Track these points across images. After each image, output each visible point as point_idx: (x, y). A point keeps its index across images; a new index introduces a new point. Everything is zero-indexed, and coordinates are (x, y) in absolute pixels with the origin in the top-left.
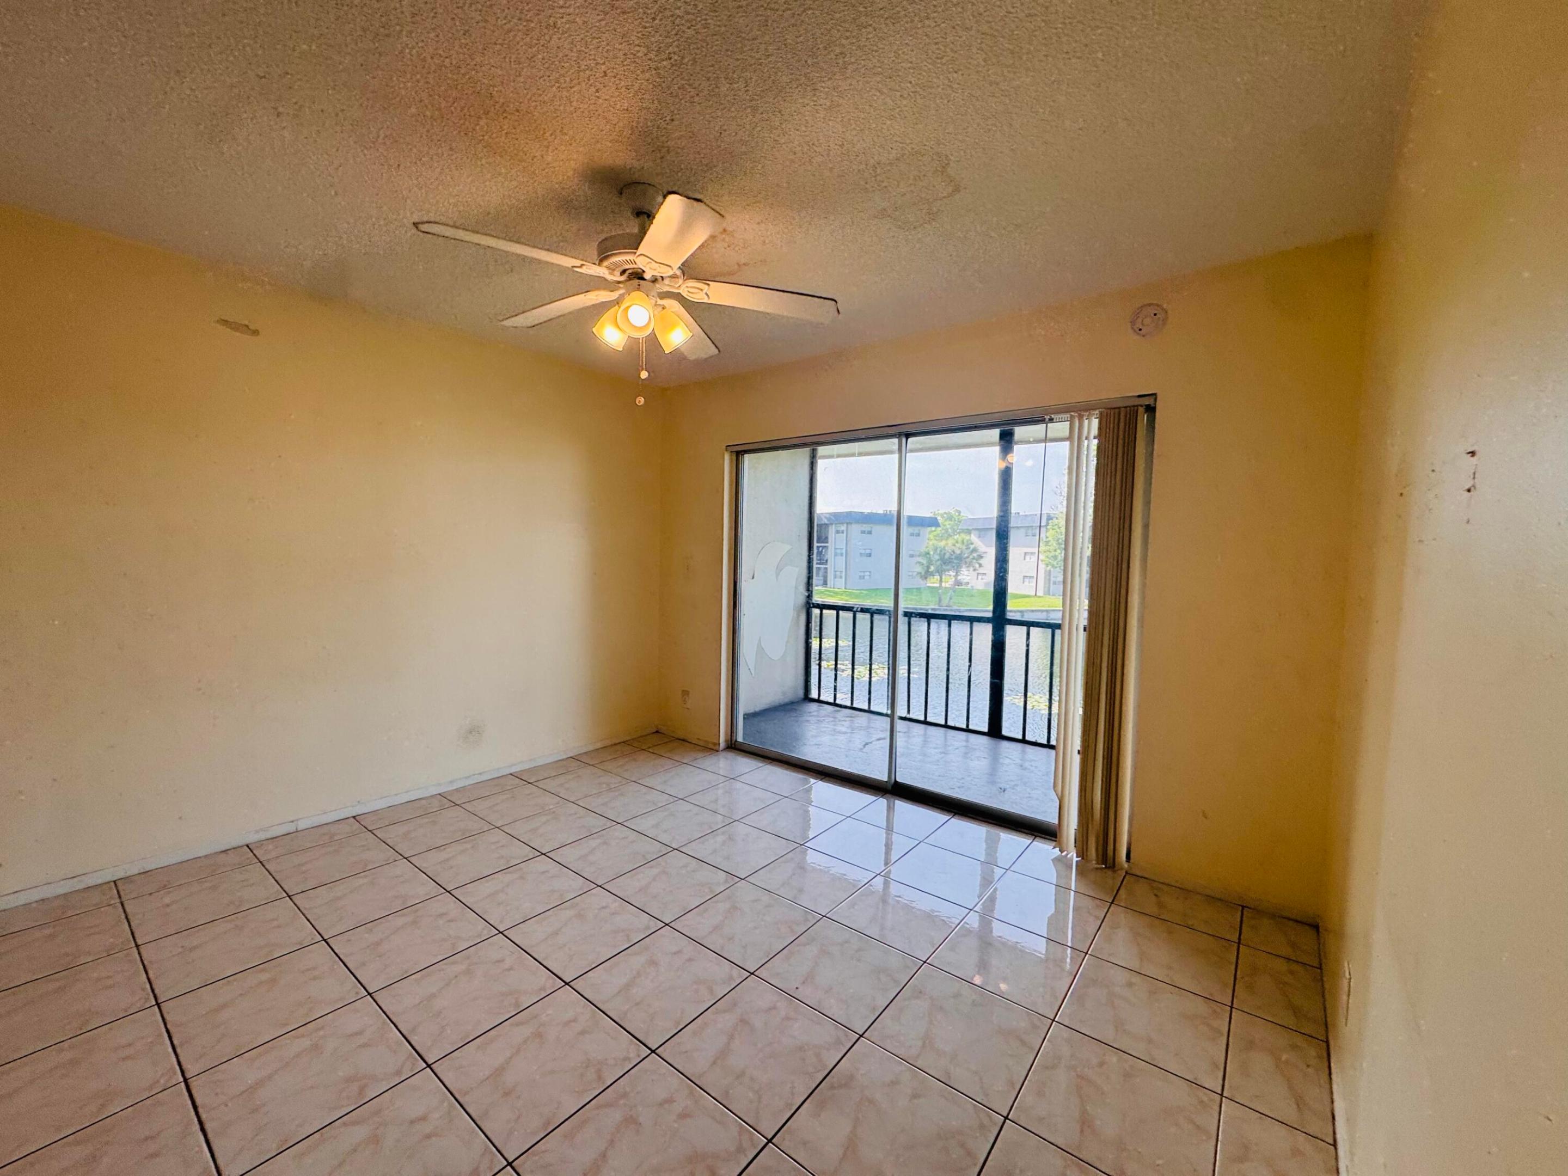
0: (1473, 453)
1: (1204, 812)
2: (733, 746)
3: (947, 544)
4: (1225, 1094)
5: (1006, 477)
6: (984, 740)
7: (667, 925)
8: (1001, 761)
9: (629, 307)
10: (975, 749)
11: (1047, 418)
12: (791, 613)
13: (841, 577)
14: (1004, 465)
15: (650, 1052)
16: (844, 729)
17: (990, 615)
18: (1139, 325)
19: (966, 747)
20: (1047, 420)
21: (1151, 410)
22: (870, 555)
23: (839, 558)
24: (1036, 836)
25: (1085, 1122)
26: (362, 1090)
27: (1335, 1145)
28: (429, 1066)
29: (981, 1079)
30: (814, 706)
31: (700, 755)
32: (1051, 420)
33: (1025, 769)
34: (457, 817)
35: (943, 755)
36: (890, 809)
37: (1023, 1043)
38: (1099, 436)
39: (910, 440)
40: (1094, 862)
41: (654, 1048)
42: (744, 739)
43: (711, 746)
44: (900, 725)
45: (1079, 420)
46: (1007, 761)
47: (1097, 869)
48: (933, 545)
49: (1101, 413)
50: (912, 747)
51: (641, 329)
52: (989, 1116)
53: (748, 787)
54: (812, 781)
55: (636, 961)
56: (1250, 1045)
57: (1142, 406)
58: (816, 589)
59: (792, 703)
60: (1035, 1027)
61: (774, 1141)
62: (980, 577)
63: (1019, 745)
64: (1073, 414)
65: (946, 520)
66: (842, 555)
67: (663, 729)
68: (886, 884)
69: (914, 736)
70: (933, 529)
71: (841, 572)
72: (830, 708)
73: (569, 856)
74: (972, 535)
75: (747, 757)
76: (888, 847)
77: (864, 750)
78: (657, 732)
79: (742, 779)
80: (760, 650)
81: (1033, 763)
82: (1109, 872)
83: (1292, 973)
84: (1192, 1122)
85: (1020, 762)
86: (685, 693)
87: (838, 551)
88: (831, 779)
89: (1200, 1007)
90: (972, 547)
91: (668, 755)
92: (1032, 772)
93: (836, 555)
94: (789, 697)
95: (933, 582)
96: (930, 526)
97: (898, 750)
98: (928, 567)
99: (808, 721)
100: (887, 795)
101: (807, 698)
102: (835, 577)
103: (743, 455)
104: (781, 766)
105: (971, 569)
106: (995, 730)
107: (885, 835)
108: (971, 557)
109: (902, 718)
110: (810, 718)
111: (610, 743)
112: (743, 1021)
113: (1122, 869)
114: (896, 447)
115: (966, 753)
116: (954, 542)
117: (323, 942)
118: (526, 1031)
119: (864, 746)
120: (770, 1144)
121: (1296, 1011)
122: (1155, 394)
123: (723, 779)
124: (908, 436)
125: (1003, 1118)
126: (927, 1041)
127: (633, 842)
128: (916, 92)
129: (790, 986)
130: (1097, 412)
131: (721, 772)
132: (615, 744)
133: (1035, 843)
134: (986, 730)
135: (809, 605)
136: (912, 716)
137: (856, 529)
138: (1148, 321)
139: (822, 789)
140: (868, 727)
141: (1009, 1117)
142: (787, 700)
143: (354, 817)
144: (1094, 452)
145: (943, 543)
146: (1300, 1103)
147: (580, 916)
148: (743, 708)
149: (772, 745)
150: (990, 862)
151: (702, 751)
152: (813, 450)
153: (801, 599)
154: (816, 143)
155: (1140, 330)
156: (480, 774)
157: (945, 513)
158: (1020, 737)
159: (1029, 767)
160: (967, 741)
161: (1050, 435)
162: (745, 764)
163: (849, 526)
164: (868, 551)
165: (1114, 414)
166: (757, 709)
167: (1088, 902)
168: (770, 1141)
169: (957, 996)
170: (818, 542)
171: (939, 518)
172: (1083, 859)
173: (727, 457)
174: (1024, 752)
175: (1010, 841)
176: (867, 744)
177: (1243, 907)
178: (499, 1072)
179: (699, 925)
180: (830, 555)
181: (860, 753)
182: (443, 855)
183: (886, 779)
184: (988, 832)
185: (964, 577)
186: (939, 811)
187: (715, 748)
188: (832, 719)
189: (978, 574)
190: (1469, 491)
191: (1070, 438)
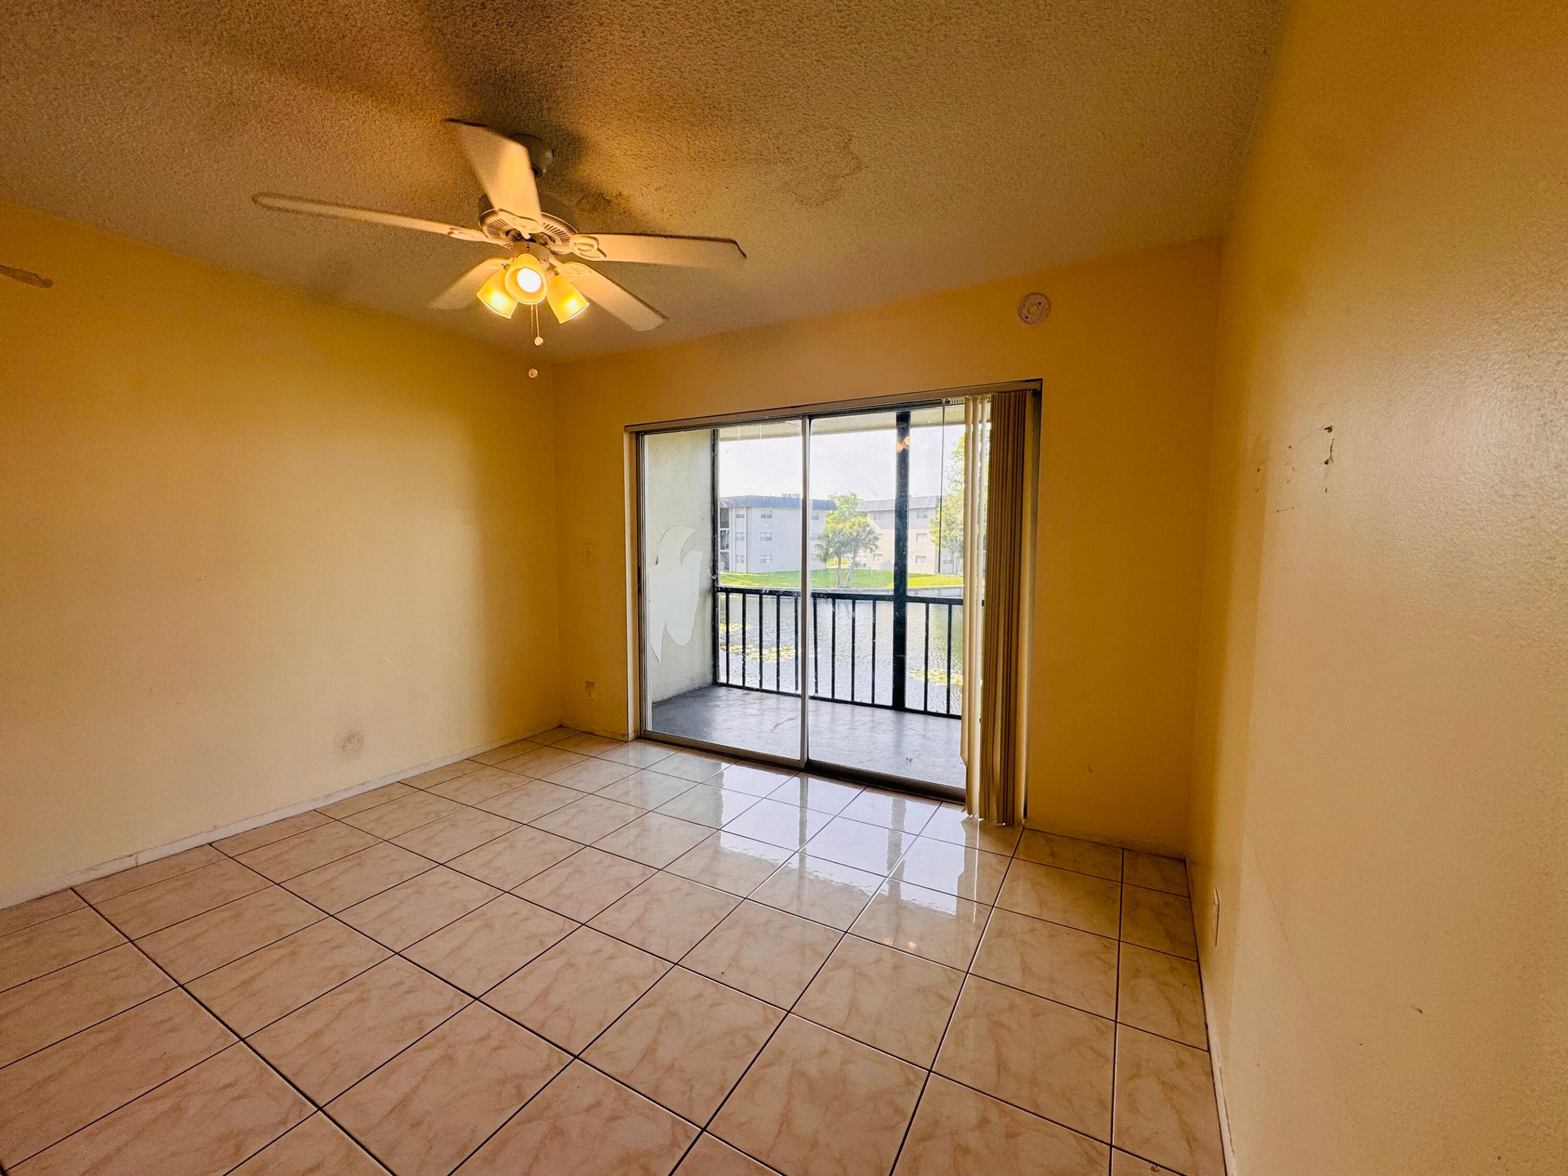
0: (1330, 429)
1: (1089, 767)
2: (643, 736)
3: (845, 527)
4: (1118, 1021)
5: (903, 458)
6: (889, 714)
7: (583, 925)
8: (906, 733)
9: (518, 270)
10: (882, 723)
11: (944, 400)
12: (696, 599)
13: (743, 562)
14: (901, 448)
15: (573, 1058)
16: (754, 712)
17: (892, 593)
18: (1025, 312)
19: (872, 721)
20: (944, 402)
21: (1037, 394)
22: (769, 539)
23: (739, 542)
24: (942, 802)
25: (1001, 1065)
26: (238, 1148)
27: (1209, 1050)
28: (320, 1109)
29: (905, 1036)
30: (722, 691)
31: (609, 748)
32: (948, 403)
33: (929, 738)
34: (337, 833)
35: (851, 731)
36: (804, 788)
37: (942, 998)
38: (992, 420)
39: (813, 421)
40: (996, 821)
41: (576, 1054)
42: (653, 728)
43: (620, 738)
44: (811, 704)
45: (973, 403)
46: (912, 732)
47: (997, 827)
48: (832, 527)
49: (993, 397)
50: (821, 725)
51: (531, 295)
52: (915, 1072)
53: (660, 777)
54: (724, 765)
55: (553, 965)
56: (1137, 973)
57: (1029, 390)
58: (721, 573)
59: (700, 689)
60: (951, 981)
61: (708, 1129)
62: (876, 558)
63: (921, 717)
64: (967, 397)
65: (843, 504)
66: (742, 539)
67: (567, 723)
68: (802, 860)
69: (822, 715)
70: (831, 512)
71: (742, 556)
72: (740, 692)
73: (470, 863)
74: (868, 517)
75: (657, 745)
76: (803, 824)
77: (776, 731)
78: (561, 726)
79: (653, 768)
80: (666, 636)
81: (936, 733)
82: (1009, 830)
83: (1166, 903)
84: (1091, 1048)
85: (923, 732)
86: (590, 684)
87: (739, 536)
88: (747, 762)
89: (1092, 943)
90: (868, 529)
91: (572, 749)
92: (935, 741)
93: (737, 539)
94: (697, 683)
95: (832, 564)
96: (828, 509)
97: (810, 728)
98: (827, 550)
99: (718, 706)
100: (801, 773)
101: (716, 683)
102: (737, 561)
103: (642, 436)
104: (695, 753)
105: (869, 550)
106: (898, 704)
107: (799, 814)
108: (868, 538)
109: (813, 698)
110: (718, 703)
111: (510, 741)
112: (671, 1014)
113: (1020, 823)
114: (799, 429)
115: (873, 728)
116: (851, 524)
117: (179, 988)
118: (433, 1055)
119: (775, 727)
120: (705, 1132)
121: (1171, 936)
122: (1041, 380)
123: (634, 770)
124: (811, 417)
125: (927, 1072)
126: (853, 1007)
127: (542, 842)
128: (820, 61)
129: (714, 972)
130: (990, 395)
131: (632, 763)
132: (515, 742)
133: (941, 808)
134: (890, 703)
135: (715, 590)
136: (820, 695)
137: (756, 513)
138: (1034, 309)
139: (733, 773)
140: (778, 708)
141: (933, 1070)
142: (696, 686)
143: (210, 844)
144: (987, 434)
145: (840, 526)
146: (1179, 1017)
147: (488, 925)
148: (652, 696)
149: (683, 732)
150: (897, 830)
151: (608, 743)
152: (714, 430)
153: (707, 584)
154: (717, 106)
155: (1027, 317)
156: (363, 784)
157: (842, 497)
158: (922, 709)
159: (932, 736)
160: (873, 716)
161: (947, 418)
162: (655, 753)
163: (749, 511)
164: (768, 535)
165: (1005, 396)
166: (665, 698)
167: (991, 859)
168: (704, 1129)
169: (878, 961)
170: (721, 527)
171: (836, 501)
172: (985, 819)
173: (626, 438)
174: (926, 723)
175: (916, 808)
176: (778, 725)
177: (1123, 849)
178: (404, 1102)
179: (618, 921)
180: (731, 539)
181: (771, 734)
182: (326, 876)
183: (798, 758)
184: (894, 800)
185: (861, 558)
186: (851, 785)
187: (623, 739)
188: (742, 703)
189: (875, 555)
190: (1326, 463)
191: (966, 422)
